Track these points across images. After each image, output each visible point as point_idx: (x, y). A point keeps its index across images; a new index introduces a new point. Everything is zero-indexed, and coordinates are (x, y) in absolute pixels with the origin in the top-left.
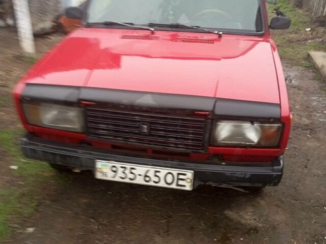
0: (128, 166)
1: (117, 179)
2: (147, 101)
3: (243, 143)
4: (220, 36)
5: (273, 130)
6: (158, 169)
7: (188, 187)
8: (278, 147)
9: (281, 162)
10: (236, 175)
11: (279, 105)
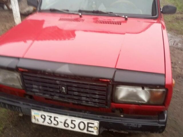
0: (53, 115)
1: (46, 124)
2: (65, 70)
3: (137, 102)
4: (126, 19)
5: (159, 94)
6: (73, 118)
7: (95, 133)
8: (164, 104)
9: (166, 115)
10: (131, 125)
11: (165, 75)
